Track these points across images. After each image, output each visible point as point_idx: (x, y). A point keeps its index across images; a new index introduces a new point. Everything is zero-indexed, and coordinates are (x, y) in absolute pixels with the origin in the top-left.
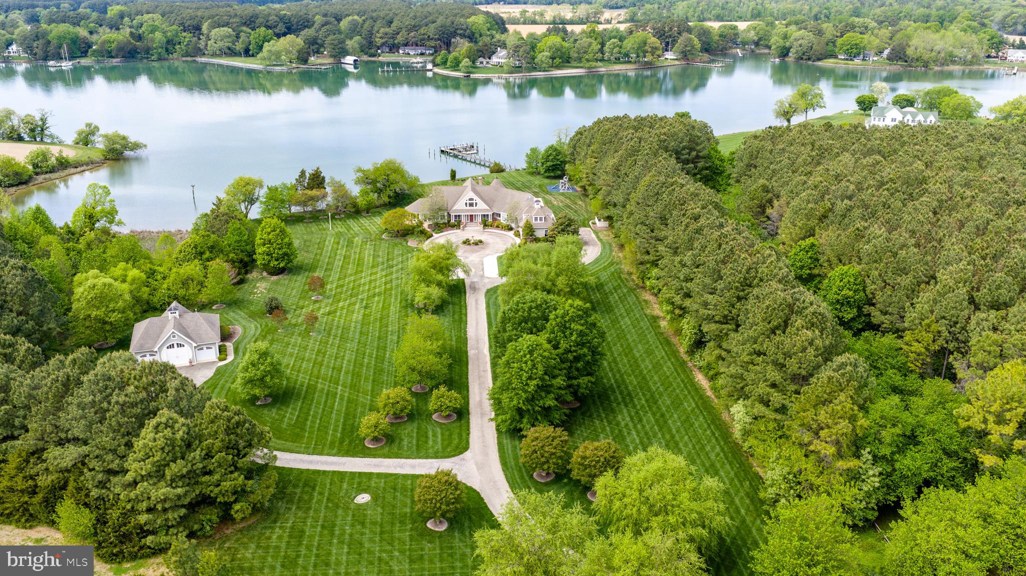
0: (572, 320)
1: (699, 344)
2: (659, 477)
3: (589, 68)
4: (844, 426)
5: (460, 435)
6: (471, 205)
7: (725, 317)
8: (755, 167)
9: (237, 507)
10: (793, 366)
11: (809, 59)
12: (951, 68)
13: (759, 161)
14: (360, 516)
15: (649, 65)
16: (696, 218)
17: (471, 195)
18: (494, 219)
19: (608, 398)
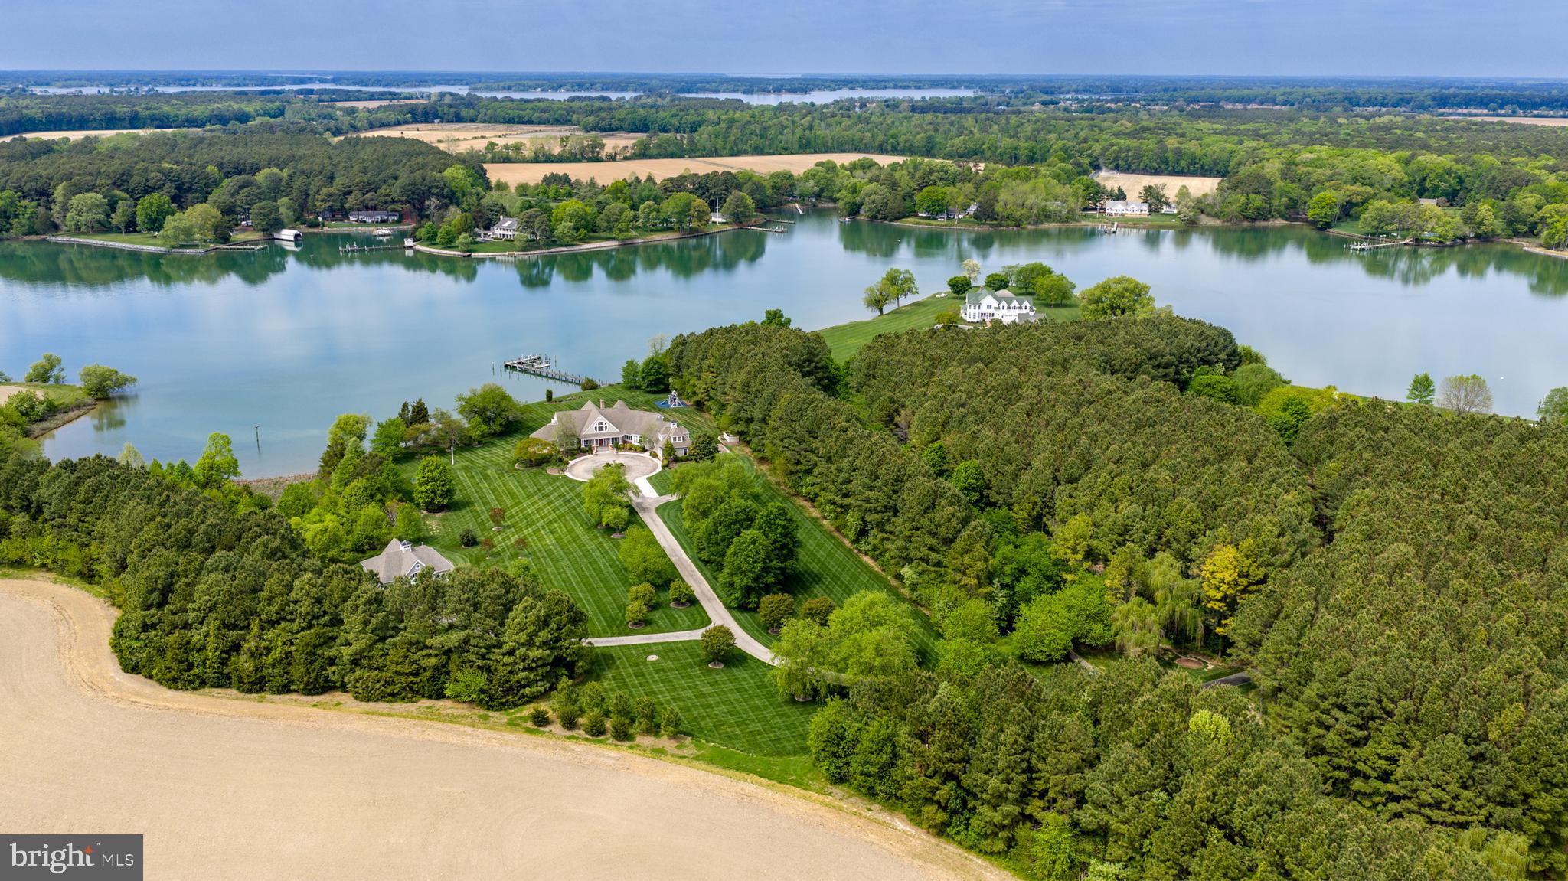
0: (776, 517)
1: (863, 533)
2: (872, 604)
3: (622, 240)
4: (980, 565)
5: (700, 614)
6: (601, 429)
7: (885, 507)
8: (874, 377)
9: (580, 664)
10: (942, 532)
11: (885, 218)
12: (1046, 225)
13: (878, 372)
14: (657, 668)
15: (695, 233)
16: (845, 431)
17: (601, 418)
18: (624, 442)
19: (801, 580)
